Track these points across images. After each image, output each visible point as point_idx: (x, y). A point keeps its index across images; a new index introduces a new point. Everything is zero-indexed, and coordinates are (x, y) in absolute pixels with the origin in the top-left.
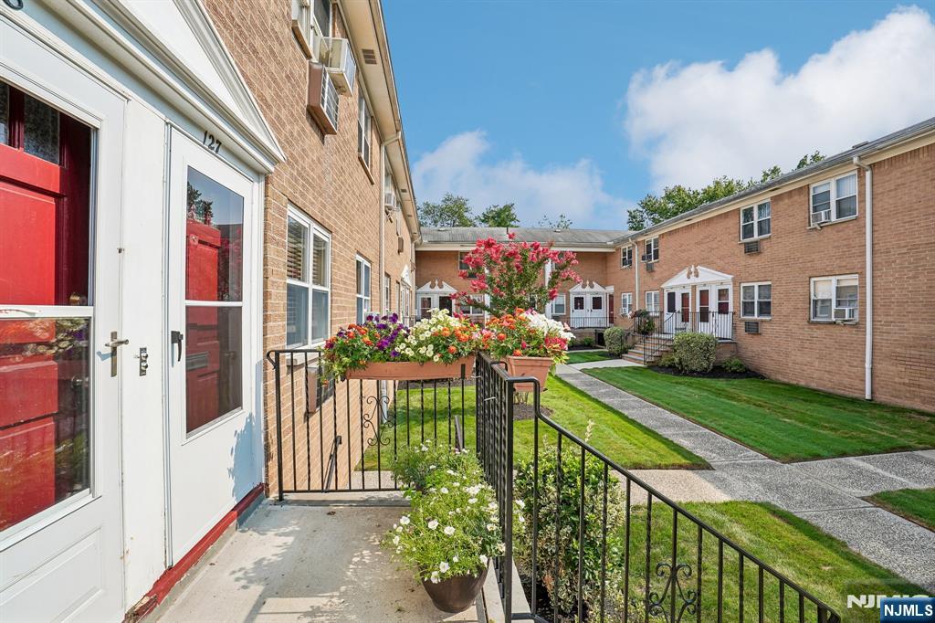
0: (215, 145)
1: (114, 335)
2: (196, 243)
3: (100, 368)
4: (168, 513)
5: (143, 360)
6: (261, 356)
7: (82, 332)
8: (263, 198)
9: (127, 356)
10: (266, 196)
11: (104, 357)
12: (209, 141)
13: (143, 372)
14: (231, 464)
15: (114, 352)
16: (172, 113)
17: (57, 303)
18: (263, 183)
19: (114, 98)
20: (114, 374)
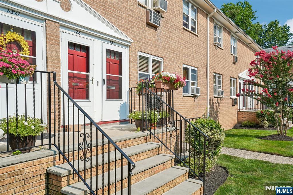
0: (113, 43)
1: (93, 78)
2: (112, 63)
3: (91, 82)
4: (102, 111)
5: (98, 83)
6: (129, 89)
7: (88, 77)
8: (128, 52)
9: (95, 81)
10: (129, 51)
11: (91, 81)
12: (111, 42)
13: (98, 85)
14: (119, 110)
15: (93, 81)
16: (102, 40)
17: (86, 72)
18: (128, 48)
19: (92, 41)
20: (93, 84)
